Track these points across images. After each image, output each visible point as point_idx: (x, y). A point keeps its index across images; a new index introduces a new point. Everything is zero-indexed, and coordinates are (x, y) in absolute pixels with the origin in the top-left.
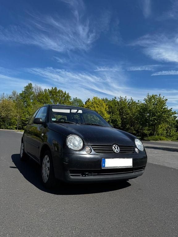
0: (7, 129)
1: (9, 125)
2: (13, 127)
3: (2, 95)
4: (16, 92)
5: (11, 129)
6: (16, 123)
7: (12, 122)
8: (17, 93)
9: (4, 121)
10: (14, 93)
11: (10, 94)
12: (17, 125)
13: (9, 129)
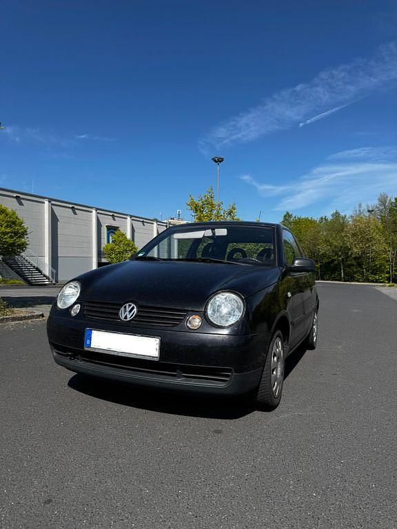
0: (368, 282)
1: (372, 273)
2: (381, 276)
3: (357, 209)
4: (387, 197)
5: (377, 281)
6: (387, 267)
7: (378, 266)
8: (389, 199)
9: (360, 265)
10: (383, 201)
11: (374, 203)
12: (388, 273)
13: (373, 282)
